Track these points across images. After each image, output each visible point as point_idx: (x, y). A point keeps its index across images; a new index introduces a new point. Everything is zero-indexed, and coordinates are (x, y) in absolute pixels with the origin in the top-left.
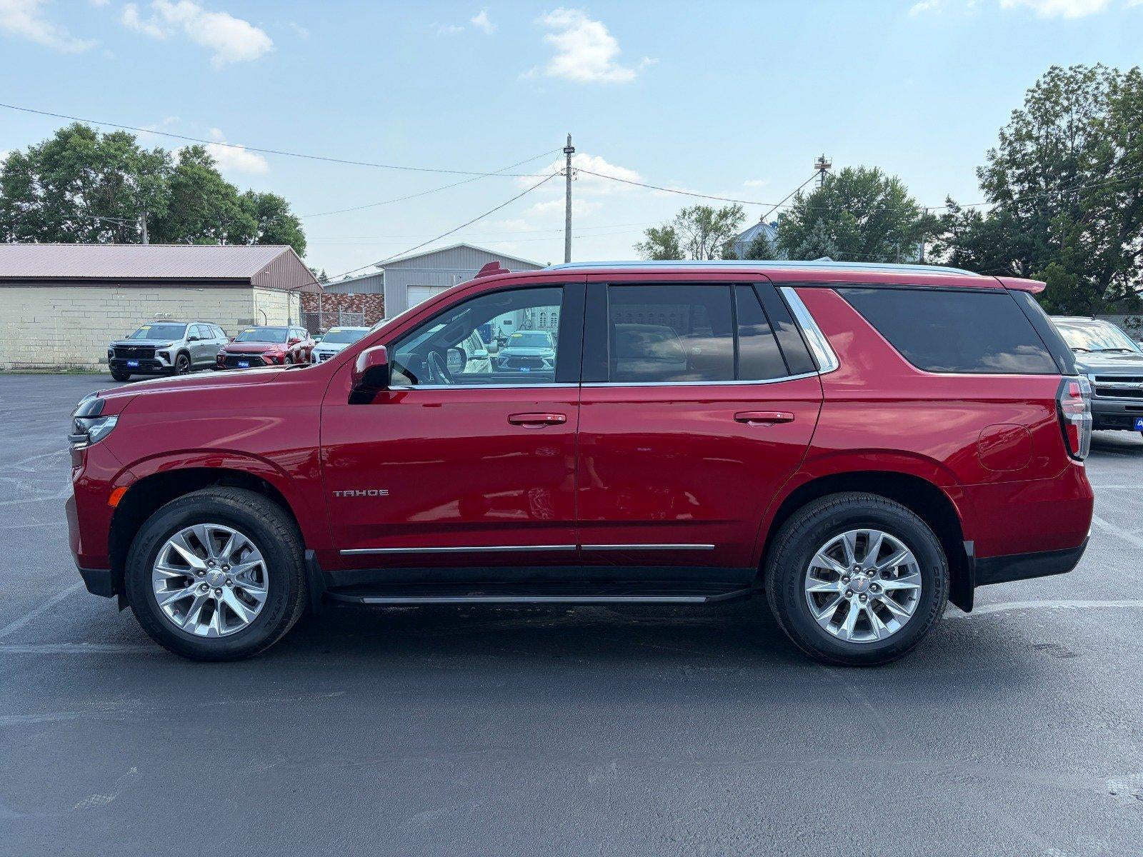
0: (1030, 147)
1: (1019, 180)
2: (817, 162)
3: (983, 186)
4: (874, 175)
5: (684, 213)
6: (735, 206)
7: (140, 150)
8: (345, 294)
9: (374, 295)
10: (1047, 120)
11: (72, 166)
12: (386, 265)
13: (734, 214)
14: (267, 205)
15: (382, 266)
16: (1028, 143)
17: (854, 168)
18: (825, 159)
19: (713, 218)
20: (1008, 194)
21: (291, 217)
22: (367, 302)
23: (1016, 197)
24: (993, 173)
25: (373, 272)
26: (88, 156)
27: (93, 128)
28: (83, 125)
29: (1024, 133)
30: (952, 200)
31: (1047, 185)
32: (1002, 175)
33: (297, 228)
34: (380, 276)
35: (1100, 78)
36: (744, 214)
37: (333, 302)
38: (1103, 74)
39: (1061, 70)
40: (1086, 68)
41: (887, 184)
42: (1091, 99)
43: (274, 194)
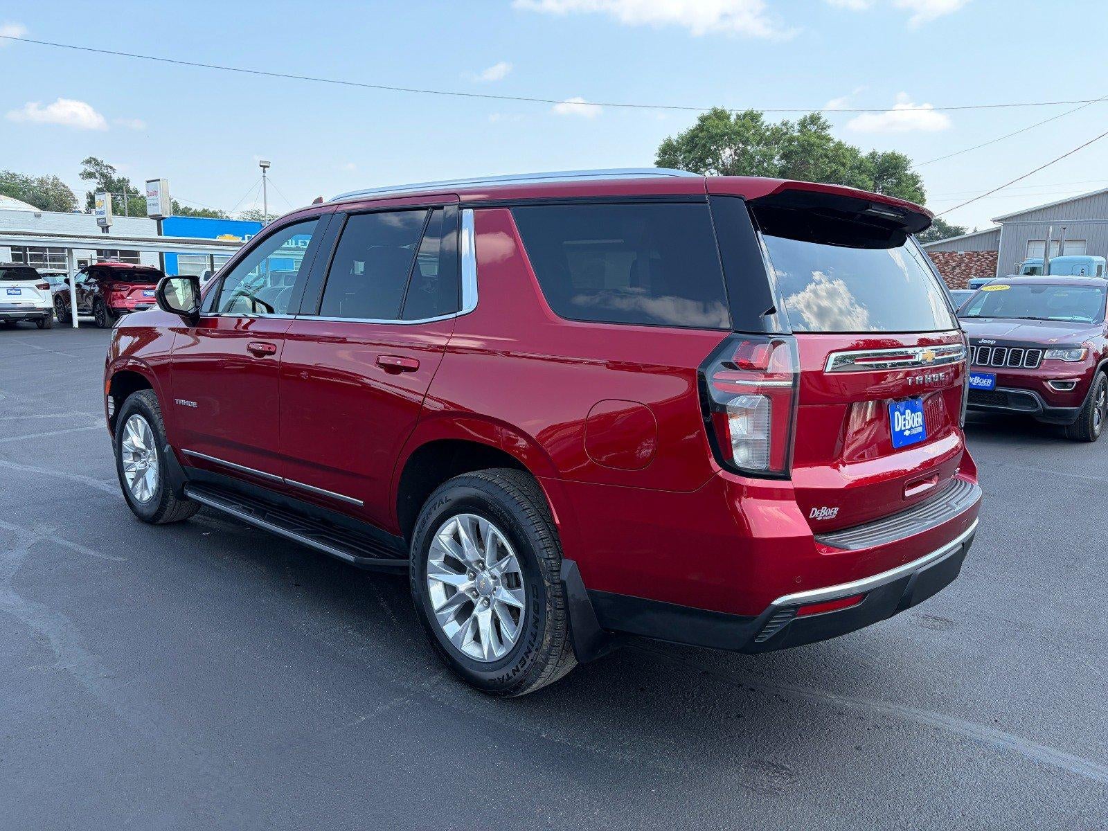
7: (765, 124)
8: (954, 252)
9: (988, 253)
11: (704, 146)
12: (1005, 219)
14: (887, 164)
15: (999, 220)
21: (912, 175)
22: (979, 260)
25: (991, 228)
26: (717, 135)
27: (727, 109)
28: (720, 108)
33: (917, 186)
34: (997, 232)
37: (940, 261)
43: (896, 153)
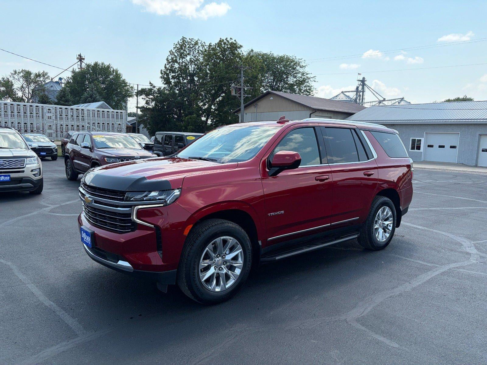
0: (176, 66)
1: (173, 77)
2: (78, 57)
3: (161, 78)
4: (109, 67)
5: (15, 72)
6: (44, 72)
10: (182, 56)
13: (44, 76)
16: (176, 63)
17: (100, 62)
18: (82, 55)
19: (32, 76)
20: (170, 83)
23: (173, 84)
24: (165, 73)
29: (174, 59)
30: (151, 83)
31: (183, 81)
32: (168, 75)
35: (200, 45)
36: (49, 76)
38: (200, 43)
39: (186, 39)
40: (195, 40)
41: (113, 71)
42: (197, 51)
